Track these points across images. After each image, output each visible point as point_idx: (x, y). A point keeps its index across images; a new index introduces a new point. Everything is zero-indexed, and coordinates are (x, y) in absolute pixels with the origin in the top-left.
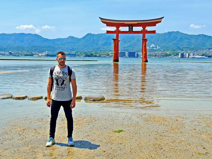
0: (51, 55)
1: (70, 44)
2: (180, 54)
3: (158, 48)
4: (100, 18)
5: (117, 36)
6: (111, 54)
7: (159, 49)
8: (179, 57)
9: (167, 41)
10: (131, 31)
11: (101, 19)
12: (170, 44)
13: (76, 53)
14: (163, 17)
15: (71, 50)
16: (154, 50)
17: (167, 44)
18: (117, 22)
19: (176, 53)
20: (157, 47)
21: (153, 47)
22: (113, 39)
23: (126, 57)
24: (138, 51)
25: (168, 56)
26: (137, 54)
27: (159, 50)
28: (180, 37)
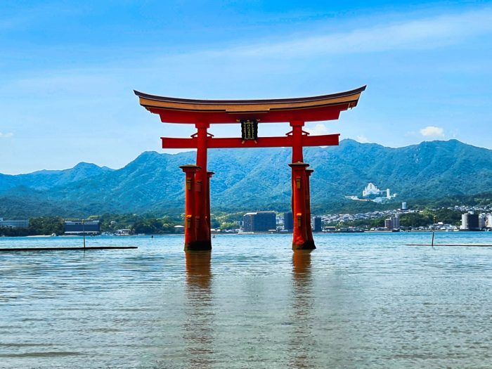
0: (11, 230)
1: (82, 190)
2: (464, 217)
3: (389, 197)
4: (136, 93)
5: (202, 157)
6: (227, 221)
7: (392, 199)
8: (463, 227)
9: (421, 174)
10: (250, 139)
11: (142, 96)
12: (429, 184)
13: (102, 220)
14: (363, 88)
15: (85, 209)
16: (376, 204)
17: (418, 185)
18: (199, 108)
19: (450, 215)
20: (385, 194)
21: (372, 196)
22: (185, 168)
23: (279, 232)
24: (321, 210)
25: (425, 226)
26: (318, 221)
27: (393, 205)
28: (464, 158)
